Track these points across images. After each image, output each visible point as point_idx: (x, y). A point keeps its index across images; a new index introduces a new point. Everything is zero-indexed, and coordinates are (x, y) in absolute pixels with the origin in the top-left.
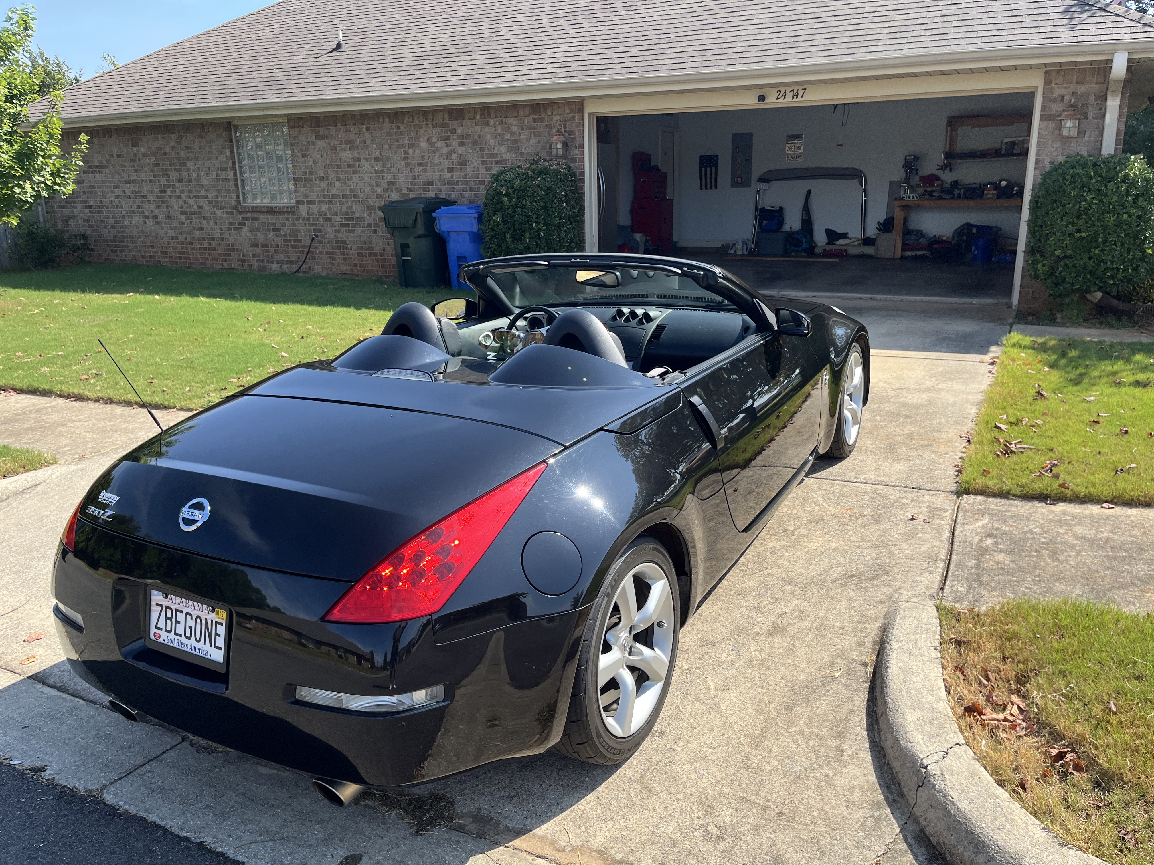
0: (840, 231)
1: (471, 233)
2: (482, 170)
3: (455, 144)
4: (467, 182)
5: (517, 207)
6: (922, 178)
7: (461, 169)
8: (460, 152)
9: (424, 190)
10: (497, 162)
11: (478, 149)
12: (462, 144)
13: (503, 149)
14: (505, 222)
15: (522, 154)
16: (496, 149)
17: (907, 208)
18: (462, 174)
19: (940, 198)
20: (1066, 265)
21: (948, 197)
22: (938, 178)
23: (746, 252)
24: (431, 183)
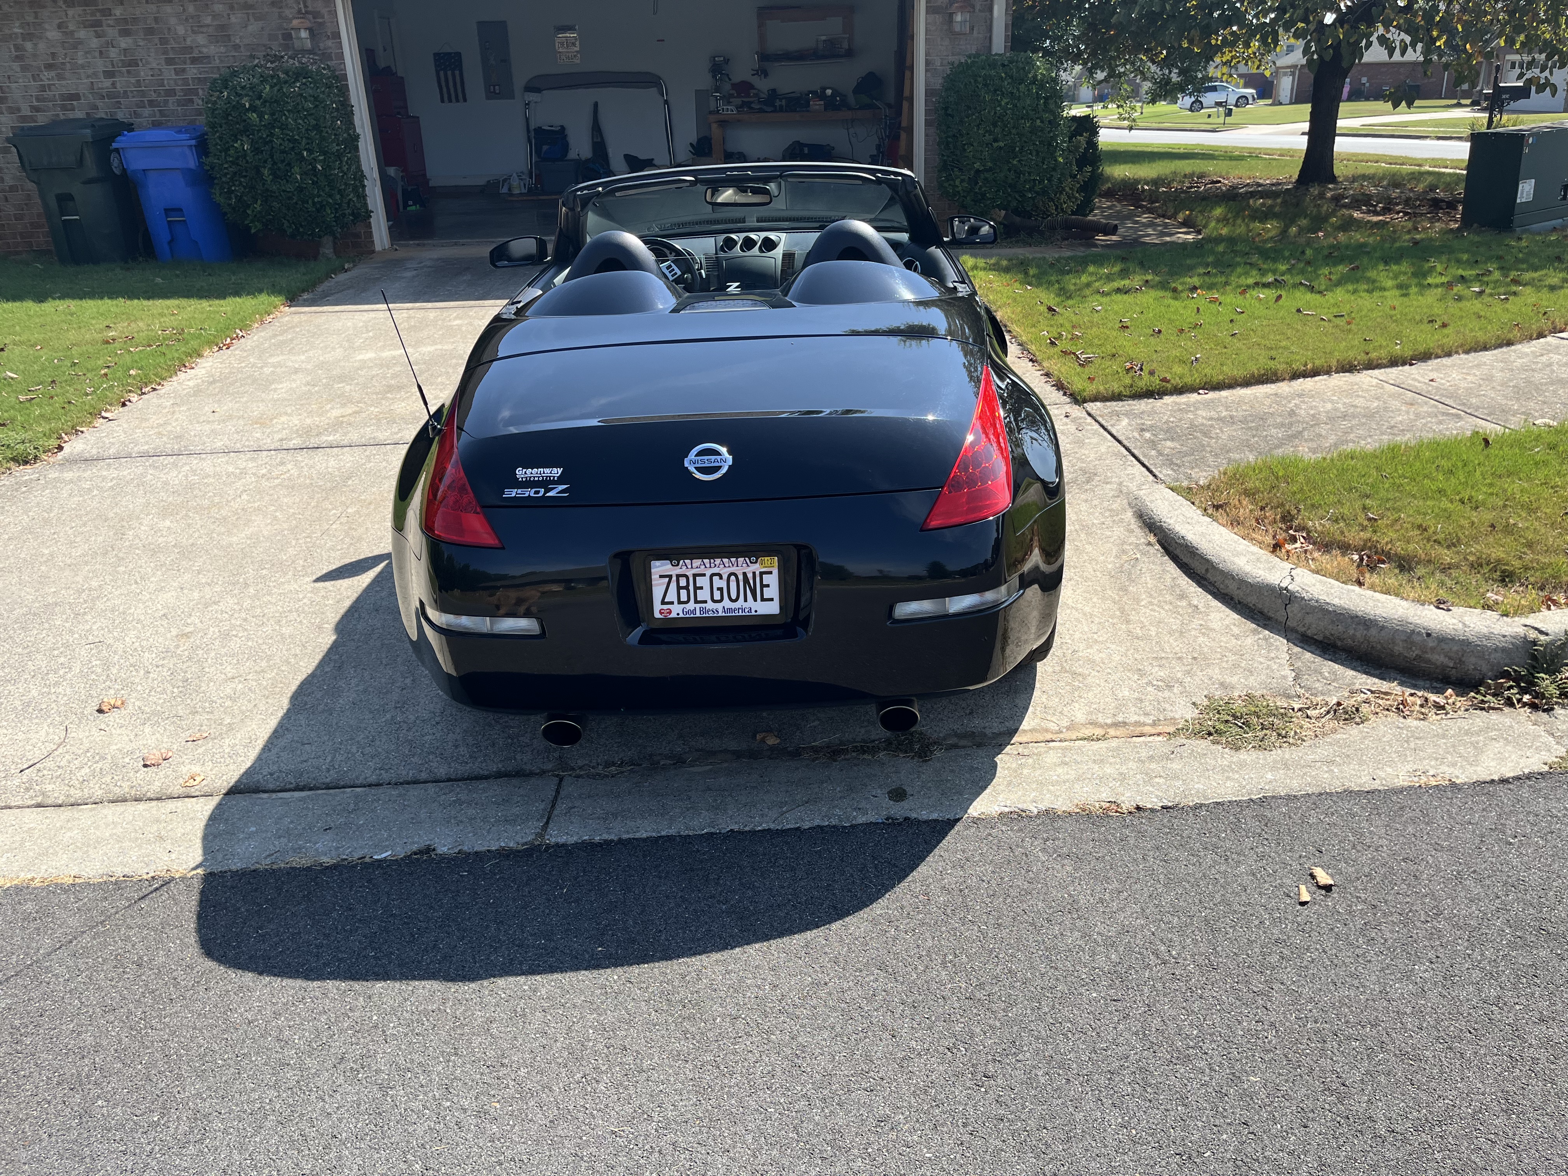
0: (642, 156)
1: (187, 172)
2: (169, 74)
3: (112, 33)
4: (143, 93)
5: (274, 127)
6: (734, 86)
7: (128, 72)
8: (123, 45)
9: (64, 108)
10: (194, 61)
11: (157, 41)
12: (125, 33)
13: (201, 39)
14: (257, 151)
15: (236, 47)
16: (189, 40)
17: (723, 123)
18: (133, 80)
19: (761, 111)
20: (986, 179)
21: (770, 109)
22: (751, 86)
23: (524, 191)
24: (76, 97)
